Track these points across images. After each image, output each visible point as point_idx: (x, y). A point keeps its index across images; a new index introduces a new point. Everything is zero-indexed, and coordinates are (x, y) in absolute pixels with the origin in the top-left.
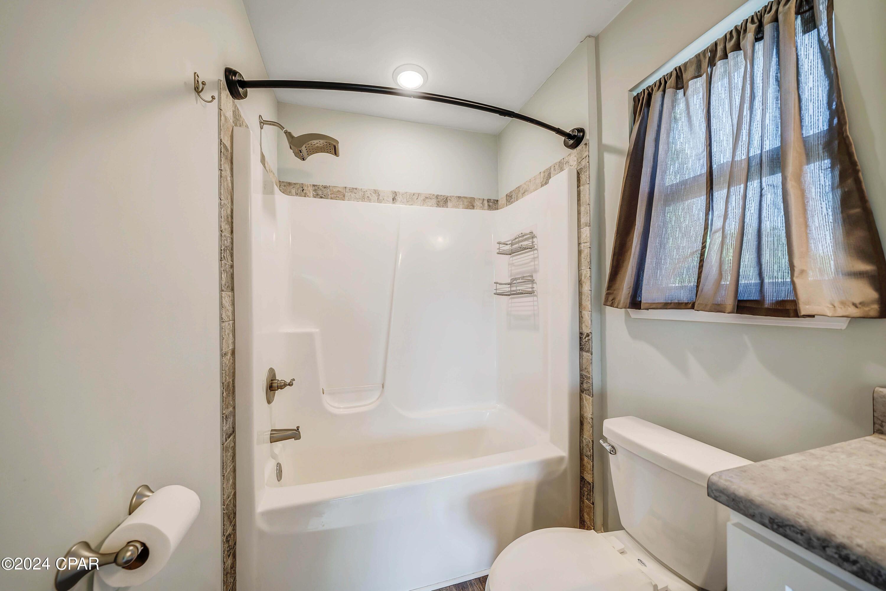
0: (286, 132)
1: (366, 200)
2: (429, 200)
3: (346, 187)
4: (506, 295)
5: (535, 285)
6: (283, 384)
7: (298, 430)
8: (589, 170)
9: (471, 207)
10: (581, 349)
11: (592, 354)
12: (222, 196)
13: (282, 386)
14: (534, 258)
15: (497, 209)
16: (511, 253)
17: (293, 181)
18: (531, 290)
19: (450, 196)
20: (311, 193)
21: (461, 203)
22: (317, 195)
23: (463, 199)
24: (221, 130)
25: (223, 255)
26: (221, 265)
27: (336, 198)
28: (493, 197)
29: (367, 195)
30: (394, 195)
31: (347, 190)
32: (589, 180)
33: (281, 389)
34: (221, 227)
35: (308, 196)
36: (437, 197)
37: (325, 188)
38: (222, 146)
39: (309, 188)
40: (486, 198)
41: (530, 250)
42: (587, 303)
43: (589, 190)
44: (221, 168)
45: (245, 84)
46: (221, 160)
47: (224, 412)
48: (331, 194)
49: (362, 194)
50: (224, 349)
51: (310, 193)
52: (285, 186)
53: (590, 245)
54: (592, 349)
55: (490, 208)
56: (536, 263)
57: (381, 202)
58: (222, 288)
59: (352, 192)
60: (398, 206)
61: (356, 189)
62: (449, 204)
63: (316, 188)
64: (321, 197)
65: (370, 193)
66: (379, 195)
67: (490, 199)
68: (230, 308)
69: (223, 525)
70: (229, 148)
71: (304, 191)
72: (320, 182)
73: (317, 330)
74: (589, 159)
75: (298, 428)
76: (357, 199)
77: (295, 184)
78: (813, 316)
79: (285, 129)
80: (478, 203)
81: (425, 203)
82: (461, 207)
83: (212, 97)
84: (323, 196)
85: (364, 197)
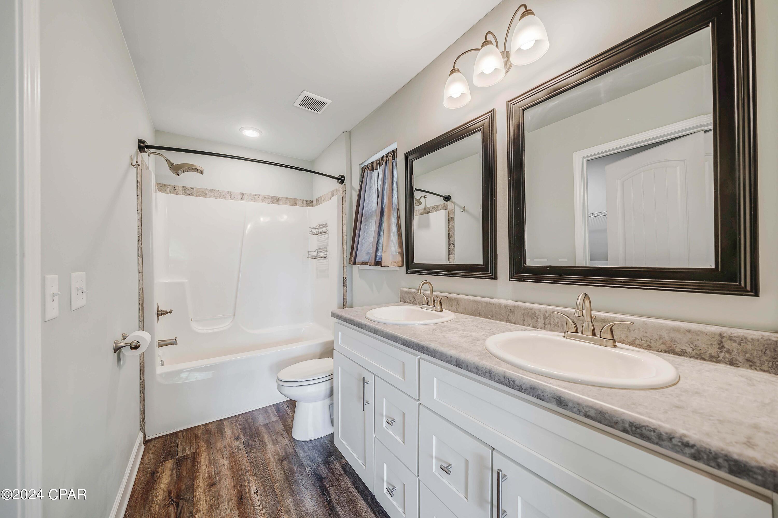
0: (167, 160)
1: (222, 198)
2: (267, 199)
3: (207, 189)
4: (315, 258)
5: (327, 253)
6: (165, 312)
7: (176, 339)
8: (346, 198)
9: (295, 204)
10: (344, 285)
11: (347, 287)
12: (139, 209)
13: (165, 313)
14: (327, 238)
15: (312, 206)
16: (318, 233)
17: (167, 183)
18: (325, 255)
19: (281, 197)
20: (182, 192)
21: (289, 202)
22: (186, 193)
23: (290, 199)
24: (138, 175)
25: (139, 239)
26: (138, 244)
27: (200, 196)
28: (309, 199)
29: (223, 195)
30: (242, 195)
31: (208, 191)
32: (346, 202)
33: (164, 315)
34: (138, 225)
35: (179, 193)
36: (272, 197)
37: (191, 189)
38: (138, 183)
39: (180, 188)
40: (305, 199)
41: (324, 233)
42: (345, 263)
43: (346, 207)
44: (138, 194)
45: (148, 147)
46: (138, 191)
47: (140, 318)
48: (196, 193)
49: (219, 193)
50: (140, 286)
51: (180, 192)
52: (161, 186)
53: (346, 234)
54: (347, 285)
55: (308, 205)
56: (328, 240)
57: (232, 199)
58: (139, 255)
59: (211, 192)
60: (244, 202)
61: (215, 190)
62: (280, 202)
63: (185, 188)
64: (189, 195)
65: (225, 194)
66: (231, 195)
67: (308, 200)
68: (141, 266)
69: (140, 375)
70: (140, 182)
71: (176, 190)
72: (188, 185)
73: (187, 281)
74: (346, 192)
75: (176, 338)
76: (216, 197)
77: (169, 185)
78: (388, 266)
79: (166, 158)
80: (299, 202)
81: (263, 201)
82: (288, 204)
83: (136, 162)
84: (190, 194)
85: (220, 195)
